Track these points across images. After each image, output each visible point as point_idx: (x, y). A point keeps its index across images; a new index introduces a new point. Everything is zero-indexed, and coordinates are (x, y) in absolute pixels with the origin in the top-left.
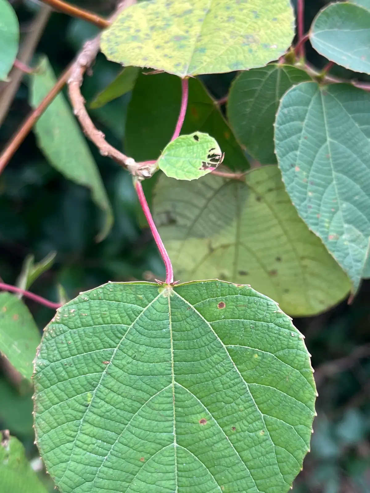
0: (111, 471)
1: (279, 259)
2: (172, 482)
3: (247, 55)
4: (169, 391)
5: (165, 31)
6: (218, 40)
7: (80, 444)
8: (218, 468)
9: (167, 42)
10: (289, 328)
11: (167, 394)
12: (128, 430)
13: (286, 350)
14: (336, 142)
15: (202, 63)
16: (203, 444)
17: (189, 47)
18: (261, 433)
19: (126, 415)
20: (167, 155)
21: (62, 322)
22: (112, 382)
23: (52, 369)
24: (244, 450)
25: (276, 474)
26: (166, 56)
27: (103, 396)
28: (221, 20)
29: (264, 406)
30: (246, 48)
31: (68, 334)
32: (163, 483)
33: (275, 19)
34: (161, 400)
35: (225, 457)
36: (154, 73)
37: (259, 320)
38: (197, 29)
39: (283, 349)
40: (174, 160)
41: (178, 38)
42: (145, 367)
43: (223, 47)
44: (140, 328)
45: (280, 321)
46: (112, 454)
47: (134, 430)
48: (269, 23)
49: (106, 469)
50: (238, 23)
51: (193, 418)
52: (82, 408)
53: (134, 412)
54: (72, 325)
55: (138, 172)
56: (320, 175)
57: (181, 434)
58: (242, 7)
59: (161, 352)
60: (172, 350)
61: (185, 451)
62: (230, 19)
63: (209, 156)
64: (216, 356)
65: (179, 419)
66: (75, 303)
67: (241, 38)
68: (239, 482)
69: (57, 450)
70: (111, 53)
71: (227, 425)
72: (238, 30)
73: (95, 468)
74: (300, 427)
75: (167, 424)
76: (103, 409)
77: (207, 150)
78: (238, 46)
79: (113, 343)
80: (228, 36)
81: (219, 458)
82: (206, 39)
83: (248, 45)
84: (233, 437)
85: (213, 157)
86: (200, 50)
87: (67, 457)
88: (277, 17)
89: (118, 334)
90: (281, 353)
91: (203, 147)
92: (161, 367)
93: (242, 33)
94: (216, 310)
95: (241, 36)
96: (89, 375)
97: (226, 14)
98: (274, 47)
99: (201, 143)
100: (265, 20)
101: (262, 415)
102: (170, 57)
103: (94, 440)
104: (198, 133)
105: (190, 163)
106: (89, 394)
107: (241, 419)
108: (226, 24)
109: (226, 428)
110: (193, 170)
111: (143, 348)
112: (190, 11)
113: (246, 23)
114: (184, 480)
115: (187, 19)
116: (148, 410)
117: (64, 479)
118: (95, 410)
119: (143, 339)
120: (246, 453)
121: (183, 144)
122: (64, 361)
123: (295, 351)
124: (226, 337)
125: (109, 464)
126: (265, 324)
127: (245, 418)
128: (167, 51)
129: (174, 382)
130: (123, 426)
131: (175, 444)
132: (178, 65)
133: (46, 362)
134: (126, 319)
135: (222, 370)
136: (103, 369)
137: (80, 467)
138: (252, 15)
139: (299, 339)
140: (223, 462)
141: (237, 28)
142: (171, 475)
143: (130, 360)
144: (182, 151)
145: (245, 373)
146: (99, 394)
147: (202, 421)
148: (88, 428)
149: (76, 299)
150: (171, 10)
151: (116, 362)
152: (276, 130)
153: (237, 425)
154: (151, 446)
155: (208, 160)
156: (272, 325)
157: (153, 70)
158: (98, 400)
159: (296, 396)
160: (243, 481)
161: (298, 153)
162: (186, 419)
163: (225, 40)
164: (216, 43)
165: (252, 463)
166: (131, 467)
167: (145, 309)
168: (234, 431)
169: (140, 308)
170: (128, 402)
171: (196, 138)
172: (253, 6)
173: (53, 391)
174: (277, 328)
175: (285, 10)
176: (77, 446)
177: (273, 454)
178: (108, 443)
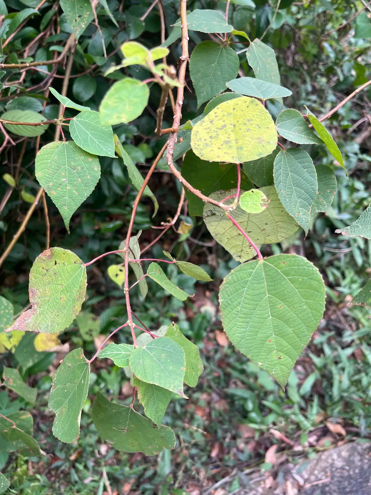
0: (250, 333)
1: (266, 224)
2: (271, 331)
3: (263, 149)
4: (266, 298)
5: (218, 138)
6: (246, 142)
7: (238, 326)
8: (289, 323)
9: (222, 145)
10: (312, 267)
11: (266, 300)
12: (254, 317)
13: (312, 275)
14: (292, 174)
15: (244, 155)
16: (282, 315)
17: (234, 147)
18: (304, 307)
19: (253, 311)
20: (241, 201)
21: (227, 283)
22: (246, 301)
23: (226, 302)
24: (299, 314)
25: (313, 320)
26: (225, 153)
27: (243, 306)
28: (244, 131)
29: (305, 297)
30: (261, 145)
31: (229, 288)
32: (268, 332)
33: (268, 128)
34: (264, 302)
35: (291, 318)
36: (225, 163)
37: (300, 266)
38: (233, 136)
39: (310, 275)
40: (246, 203)
41: (227, 142)
42: (257, 292)
43: (250, 145)
44: (254, 278)
45: (308, 265)
46: (250, 327)
47: (256, 316)
48: (266, 130)
49: (248, 333)
50: (253, 132)
51: (277, 306)
52: (237, 313)
53: (255, 309)
54: (230, 283)
55: (227, 209)
56: (289, 190)
57: (272, 313)
58: (251, 123)
59: (262, 285)
60: (265, 283)
61: (275, 319)
62: (248, 130)
63: (262, 200)
64: (283, 282)
65: (271, 308)
66: (230, 275)
67: (256, 140)
68: (298, 326)
69: (231, 331)
70: (201, 156)
71: (291, 306)
72: (254, 136)
73: (244, 334)
74: (320, 302)
75: (267, 311)
76: (245, 312)
77: (260, 197)
78: (256, 144)
79: (244, 286)
80: (250, 139)
81: (289, 319)
82: (240, 142)
83: (261, 143)
84: (294, 310)
85: (263, 200)
86: (240, 148)
87: (234, 332)
88: (268, 126)
89: (246, 283)
90: (310, 277)
91: (257, 196)
92: (262, 290)
93: (256, 137)
94: (282, 265)
95: (256, 138)
96: (238, 300)
97: (245, 127)
98: (272, 142)
99: (255, 194)
100: (264, 129)
101: (304, 300)
102: (228, 154)
103: (243, 324)
104: (253, 190)
105: (254, 204)
106: (238, 307)
107: (296, 303)
108: (247, 133)
109: (290, 308)
110: (257, 207)
111: (255, 285)
112: (225, 126)
113: (256, 131)
114: (276, 329)
115: (226, 130)
116: (260, 307)
117: (235, 341)
118: (241, 312)
119: (255, 282)
120: (300, 315)
121: (247, 195)
122: (230, 298)
123: (315, 275)
124: (287, 274)
125: (249, 331)
126: (302, 267)
127: (298, 303)
128: (225, 150)
129: (267, 295)
130: (252, 316)
131: (271, 317)
132: (233, 157)
133: (223, 300)
134: (249, 276)
135: (287, 287)
136: (242, 296)
137: (240, 335)
138: (257, 127)
139: (317, 270)
140: (291, 320)
141: (253, 135)
142: (270, 329)
143: (251, 291)
144: (248, 198)
145: (295, 286)
146: (242, 306)
147: (281, 307)
148: (241, 320)
149: (230, 273)
150: (214, 125)
151: (247, 293)
152: (274, 177)
153: (295, 306)
154: (262, 320)
155: (262, 202)
156: (305, 267)
157: (224, 162)
158: (242, 309)
159: (318, 291)
160: (300, 325)
161: (281, 184)
162: (274, 307)
163: (250, 142)
164: (246, 144)
165: (302, 319)
166: (257, 330)
167: (254, 271)
168: (294, 308)
169: (252, 270)
170: (253, 306)
171: (252, 192)
172: (256, 122)
173: (227, 310)
174: (307, 268)
175: (271, 122)
176: (238, 327)
177: (311, 314)
178: (247, 323)
